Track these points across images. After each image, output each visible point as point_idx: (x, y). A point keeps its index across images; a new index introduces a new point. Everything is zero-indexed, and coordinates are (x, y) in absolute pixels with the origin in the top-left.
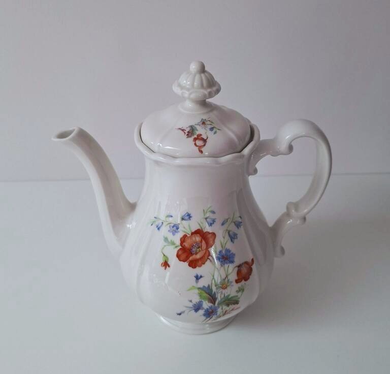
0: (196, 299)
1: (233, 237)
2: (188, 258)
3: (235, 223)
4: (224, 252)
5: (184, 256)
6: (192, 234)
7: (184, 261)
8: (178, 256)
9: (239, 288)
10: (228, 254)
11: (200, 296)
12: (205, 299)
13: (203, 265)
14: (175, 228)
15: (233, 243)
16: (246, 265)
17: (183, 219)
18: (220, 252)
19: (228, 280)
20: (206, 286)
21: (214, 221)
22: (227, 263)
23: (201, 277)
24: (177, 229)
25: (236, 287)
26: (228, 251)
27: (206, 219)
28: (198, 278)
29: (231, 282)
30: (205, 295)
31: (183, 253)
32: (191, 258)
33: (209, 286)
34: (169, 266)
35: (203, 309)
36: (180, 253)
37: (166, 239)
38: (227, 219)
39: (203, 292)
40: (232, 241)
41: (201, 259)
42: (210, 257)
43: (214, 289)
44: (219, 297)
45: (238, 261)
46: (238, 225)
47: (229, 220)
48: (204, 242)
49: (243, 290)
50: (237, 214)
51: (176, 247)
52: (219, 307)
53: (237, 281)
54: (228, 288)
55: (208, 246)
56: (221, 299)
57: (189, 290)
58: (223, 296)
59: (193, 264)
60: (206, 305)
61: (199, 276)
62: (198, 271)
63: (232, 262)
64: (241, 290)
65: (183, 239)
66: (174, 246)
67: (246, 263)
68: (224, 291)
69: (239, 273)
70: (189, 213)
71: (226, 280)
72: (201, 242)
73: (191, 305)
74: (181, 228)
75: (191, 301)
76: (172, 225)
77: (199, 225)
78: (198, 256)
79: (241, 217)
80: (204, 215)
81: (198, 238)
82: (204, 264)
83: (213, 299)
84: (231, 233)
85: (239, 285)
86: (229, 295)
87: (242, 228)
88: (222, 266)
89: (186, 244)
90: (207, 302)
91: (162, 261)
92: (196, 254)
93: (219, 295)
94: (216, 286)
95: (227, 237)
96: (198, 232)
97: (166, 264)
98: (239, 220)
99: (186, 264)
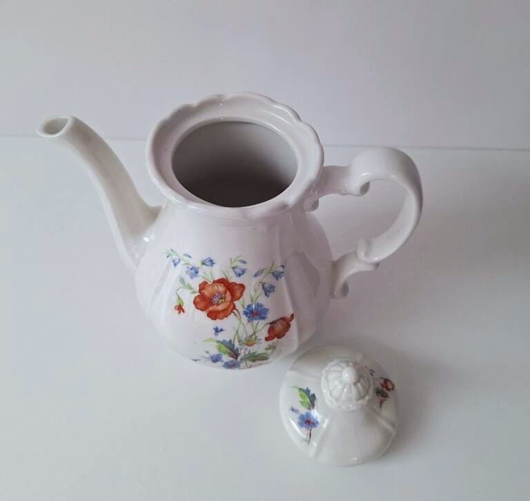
0: (214, 351)
1: (268, 290)
2: (208, 308)
3: (273, 273)
4: (254, 306)
5: (202, 305)
6: (214, 282)
7: (202, 310)
8: (195, 303)
9: (269, 346)
10: (260, 309)
11: (219, 349)
12: (225, 353)
13: (225, 318)
14: (193, 271)
15: (268, 297)
16: (281, 321)
17: (203, 264)
18: (249, 306)
19: (256, 338)
20: (228, 340)
21: (244, 272)
22: (256, 319)
23: (222, 330)
24: (197, 272)
25: (265, 344)
26: (259, 305)
27: (233, 268)
28: (217, 331)
29: (260, 340)
30: (224, 348)
31: (202, 301)
32: (211, 308)
33: (230, 341)
34: (184, 312)
35: (222, 361)
36: (198, 300)
37: (182, 280)
38: (263, 270)
39: (222, 345)
40: (266, 294)
41: (223, 311)
42: (235, 311)
43: (237, 345)
44: (242, 353)
45: (271, 317)
46: (277, 276)
47: (265, 271)
48: (228, 293)
49: (274, 348)
50: (278, 263)
51: (194, 293)
52: (241, 362)
53: (267, 339)
54: (255, 346)
55: (234, 298)
56: (245, 356)
57: (207, 341)
58: (247, 353)
59: (213, 315)
60: (226, 358)
61: (219, 329)
62: (219, 323)
63: (264, 318)
64: (273, 348)
65: (203, 286)
66: (191, 291)
67: (283, 319)
68: (249, 348)
69: (271, 330)
70: (212, 259)
71: (253, 337)
72: (225, 292)
73: (207, 356)
74: (201, 273)
75: (208, 352)
76: (191, 267)
77: (224, 273)
78: (220, 308)
79: (283, 267)
80: (231, 263)
81: (221, 288)
82: (227, 317)
83: (235, 354)
84: (266, 286)
85: (270, 342)
86: (256, 352)
87: (283, 280)
88: (249, 321)
89: (207, 292)
90: (227, 356)
91: (176, 303)
92: (218, 304)
93: (243, 351)
94: (239, 341)
95: (260, 290)
96: (222, 281)
97: (180, 308)
98: (281, 269)
99: (204, 314)
